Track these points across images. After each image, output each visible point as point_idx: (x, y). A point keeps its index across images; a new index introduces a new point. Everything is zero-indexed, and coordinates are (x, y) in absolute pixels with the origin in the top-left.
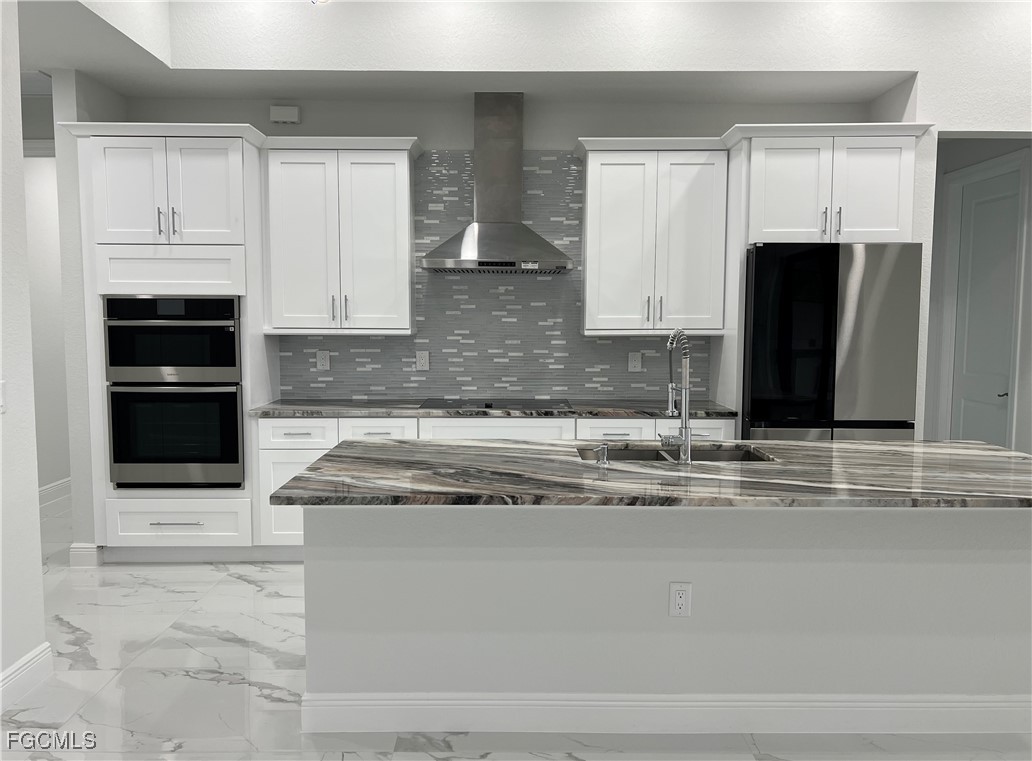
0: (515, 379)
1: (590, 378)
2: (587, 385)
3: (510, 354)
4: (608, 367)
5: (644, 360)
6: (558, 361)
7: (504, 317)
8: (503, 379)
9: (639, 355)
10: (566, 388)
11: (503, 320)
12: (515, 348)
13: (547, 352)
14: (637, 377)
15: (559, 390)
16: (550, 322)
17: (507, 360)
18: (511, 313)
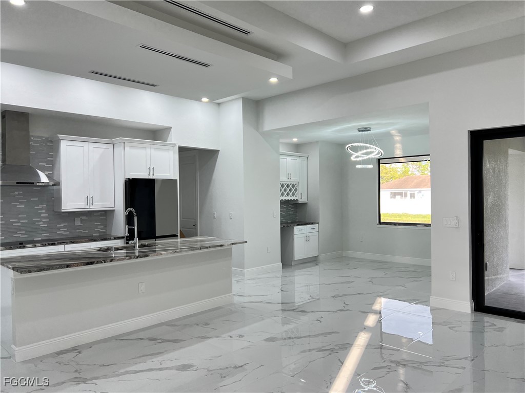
0: (24, 232)
1: (59, 229)
2: (58, 232)
3: (21, 221)
4: (66, 224)
5: (82, 221)
6: (44, 223)
7: (18, 205)
8: (18, 232)
9: (80, 219)
10: (48, 234)
11: (18, 206)
12: (24, 218)
13: (39, 219)
14: (79, 227)
15: (45, 235)
16: (40, 207)
17: (20, 224)
18: (21, 203)
